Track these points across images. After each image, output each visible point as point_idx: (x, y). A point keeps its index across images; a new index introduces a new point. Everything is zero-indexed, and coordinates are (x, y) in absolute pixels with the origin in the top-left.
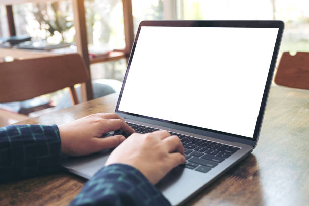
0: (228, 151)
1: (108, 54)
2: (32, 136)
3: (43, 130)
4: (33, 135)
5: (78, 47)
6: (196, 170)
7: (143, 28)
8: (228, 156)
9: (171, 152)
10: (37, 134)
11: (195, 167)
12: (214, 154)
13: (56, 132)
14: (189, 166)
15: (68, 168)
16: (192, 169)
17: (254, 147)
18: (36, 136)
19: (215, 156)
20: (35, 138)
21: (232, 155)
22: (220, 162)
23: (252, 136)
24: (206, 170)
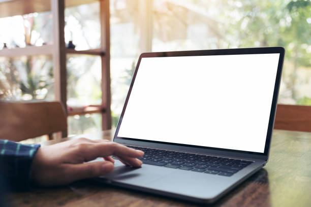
1: (84, 108)
6: (219, 174)
7: (143, 59)
17: (266, 160)
23: (262, 151)
24: (230, 174)
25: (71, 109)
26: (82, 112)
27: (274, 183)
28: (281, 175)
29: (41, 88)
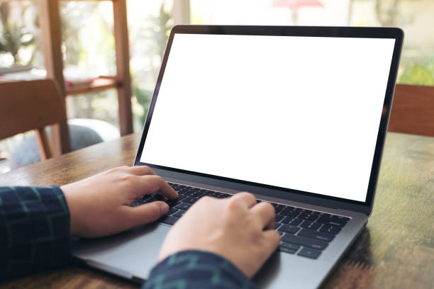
0: (335, 224)
1: (90, 82)
2: (20, 207)
3: (38, 194)
4: (23, 203)
5: (47, 70)
6: (299, 255)
7: (177, 36)
8: (337, 230)
9: (266, 228)
10: (28, 202)
11: (296, 250)
12: (315, 228)
13: (60, 197)
14: (286, 250)
15: (85, 257)
16: (293, 253)
17: (368, 213)
18: (28, 206)
19: (318, 230)
20: (26, 209)
21: (343, 229)
22: (330, 241)
23: (363, 199)
24: (315, 255)
25: (71, 84)
26: (87, 88)
27: (382, 264)
28: (392, 243)
29: (26, 44)
